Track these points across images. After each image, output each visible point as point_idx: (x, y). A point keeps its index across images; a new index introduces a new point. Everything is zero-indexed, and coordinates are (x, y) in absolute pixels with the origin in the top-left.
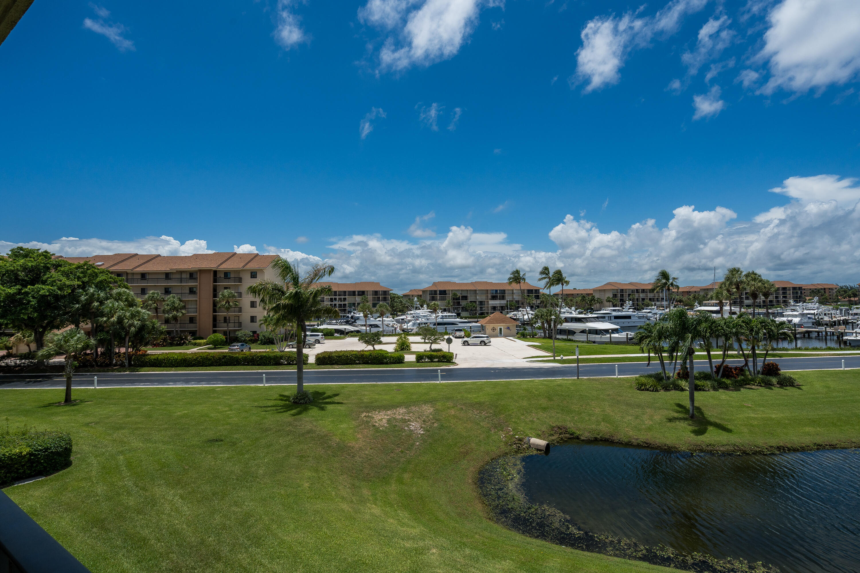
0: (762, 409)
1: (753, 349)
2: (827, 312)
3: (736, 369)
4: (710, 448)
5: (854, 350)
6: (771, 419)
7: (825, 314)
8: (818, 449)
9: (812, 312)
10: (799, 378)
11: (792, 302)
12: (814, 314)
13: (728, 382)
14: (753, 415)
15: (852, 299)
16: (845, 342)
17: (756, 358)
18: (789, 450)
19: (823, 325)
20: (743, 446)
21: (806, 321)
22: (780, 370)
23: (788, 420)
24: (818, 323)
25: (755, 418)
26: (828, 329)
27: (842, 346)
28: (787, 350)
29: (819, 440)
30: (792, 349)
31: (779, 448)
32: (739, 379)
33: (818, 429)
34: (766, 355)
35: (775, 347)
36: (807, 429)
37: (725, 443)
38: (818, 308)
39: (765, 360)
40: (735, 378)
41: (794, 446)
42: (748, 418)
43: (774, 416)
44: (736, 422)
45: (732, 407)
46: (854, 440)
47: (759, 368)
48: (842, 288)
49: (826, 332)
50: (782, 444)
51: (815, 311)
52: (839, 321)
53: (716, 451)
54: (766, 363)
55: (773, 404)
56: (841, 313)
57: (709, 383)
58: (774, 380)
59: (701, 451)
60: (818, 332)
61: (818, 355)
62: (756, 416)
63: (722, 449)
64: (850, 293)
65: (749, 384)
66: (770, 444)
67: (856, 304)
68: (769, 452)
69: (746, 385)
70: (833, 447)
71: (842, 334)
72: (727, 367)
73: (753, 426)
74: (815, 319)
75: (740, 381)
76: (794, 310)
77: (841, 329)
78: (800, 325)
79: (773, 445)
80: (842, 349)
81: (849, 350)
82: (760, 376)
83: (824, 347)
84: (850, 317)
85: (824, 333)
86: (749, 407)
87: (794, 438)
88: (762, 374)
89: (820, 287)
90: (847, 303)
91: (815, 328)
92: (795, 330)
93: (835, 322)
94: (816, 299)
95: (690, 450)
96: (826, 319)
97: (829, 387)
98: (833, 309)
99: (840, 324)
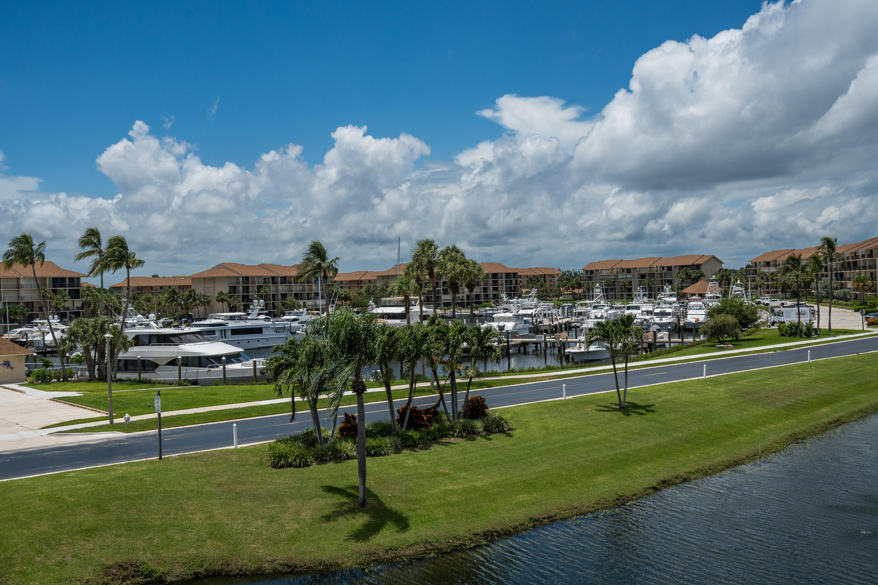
0: (463, 474)
1: (452, 376)
2: (547, 312)
3: (427, 411)
4: (390, 555)
5: (576, 368)
6: (476, 489)
7: (545, 315)
8: (534, 526)
9: (529, 312)
10: (512, 418)
11: (504, 296)
12: (530, 315)
13: (414, 434)
14: (451, 487)
15: (576, 291)
16: (567, 358)
17: (456, 391)
18: (499, 535)
19: (542, 334)
20: (437, 541)
21: (521, 326)
22: (487, 408)
23: (498, 486)
24: (536, 330)
25: (454, 492)
26: (548, 339)
27: (564, 364)
28: (496, 374)
29: (536, 512)
30: (504, 373)
31: (485, 535)
32: (432, 428)
33: (535, 495)
34: (470, 384)
35: (482, 370)
36: (522, 497)
37: (412, 541)
38: (536, 307)
39: (468, 392)
40: (427, 427)
41: (506, 528)
42: (445, 493)
43: (479, 484)
44: (428, 503)
45: (422, 478)
46: (575, 504)
47: (460, 409)
48: (564, 274)
49: (546, 343)
50: (489, 528)
51: (533, 311)
52: (561, 325)
53: (400, 557)
54: (469, 399)
55: (478, 464)
56: (563, 313)
57: (387, 440)
58: (479, 425)
59: (378, 562)
60: (536, 343)
61: (535, 379)
62: (455, 487)
63: (407, 553)
64: (574, 281)
65: (446, 436)
66: (474, 531)
67: (580, 299)
68: (473, 545)
69: (442, 437)
70: (552, 519)
71: (564, 345)
72: (414, 410)
73: (451, 505)
74: (533, 323)
75: (433, 432)
76: (507, 310)
77: (563, 337)
78: (514, 334)
79: (479, 531)
80: (563, 368)
81: (571, 368)
82: (461, 421)
83: (543, 366)
84: (574, 319)
85: (543, 345)
86: (447, 474)
87: (505, 515)
88: (464, 417)
89: (539, 273)
90: (570, 298)
91: (532, 337)
92: (508, 342)
93: (556, 326)
94: (534, 292)
95: (360, 564)
96: (546, 322)
97: (547, 428)
98: (554, 307)
99: (561, 330)
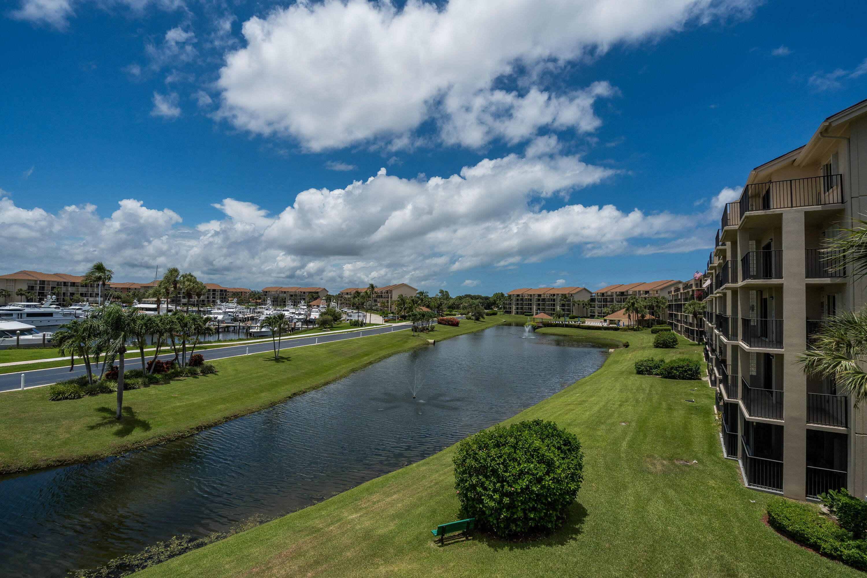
0: (186, 397)
1: (184, 343)
2: (242, 311)
3: (167, 363)
4: (136, 445)
5: (255, 339)
6: (194, 404)
7: (240, 312)
8: (226, 421)
9: (232, 310)
10: (217, 365)
11: (218, 301)
12: (232, 312)
13: (158, 376)
14: (178, 404)
15: (258, 301)
16: (251, 334)
17: (186, 351)
18: (205, 427)
19: (238, 321)
20: (167, 435)
21: (227, 318)
22: (203, 360)
23: (207, 402)
24: (235, 320)
25: (180, 407)
26: (241, 324)
27: (249, 337)
28: (211, 342)
29: (227, 414)
30: (215, 342)
31: (197, 428)
32: (169, 372)
33: (227, 405)
34: (194, 348)
35: (202, 340)
36: (219, 407)
37: (151, 436)
38: (236, 308)
39: (192, 352)
40: (166, 372)
41: (209, 424)
42: (174, 408)
43: (195, 401)
44: (163, 414)
45: (160, 400)
46: (249, 408)
47: (187, 361)
48: (252, 292)
49: (240, 327)
50: (200, 424)
51: (234, 310)
52: (248, 317)
53: (142, 446)
54: (193, 355)
55: (196, 390)
56: (250, 312)
57: (140, 380)
58: (199, 370)
59: (127, 451)
60: (234, 327)
61: (232, 345)
62: (181, 404)
63: (147, 443)
64: (257, 296)
65: (178, 376)
66: (191, 427)
67: (260, 305)
68: (189, 434)
69: (174, 377)
70: (236, 417)
71: (249, 328)
72: (159, 362)
73: (177, 414)
74: (233, 316)
75: (169, 374)
76: (220, 309)
77: (249, 324)
78: (222, 321)
79: (193, 427)
80: (248, 339)
81: (252, 339)
82: (188, 367)
83: (237, 338)
84: (256, 315)
85: (238, 327)
86: (176, 397)
87: (210, 417)
88: (190, 365)
89: (239, 291)
90: (254, 304)
91: (233, 323)
92: (219, 325)
93: (245, 318)
94: (235, 300)
95: (114, 454)
96: (241, 316)
97: (236, 370)
98: (245, 308)
99: (248, 320)
